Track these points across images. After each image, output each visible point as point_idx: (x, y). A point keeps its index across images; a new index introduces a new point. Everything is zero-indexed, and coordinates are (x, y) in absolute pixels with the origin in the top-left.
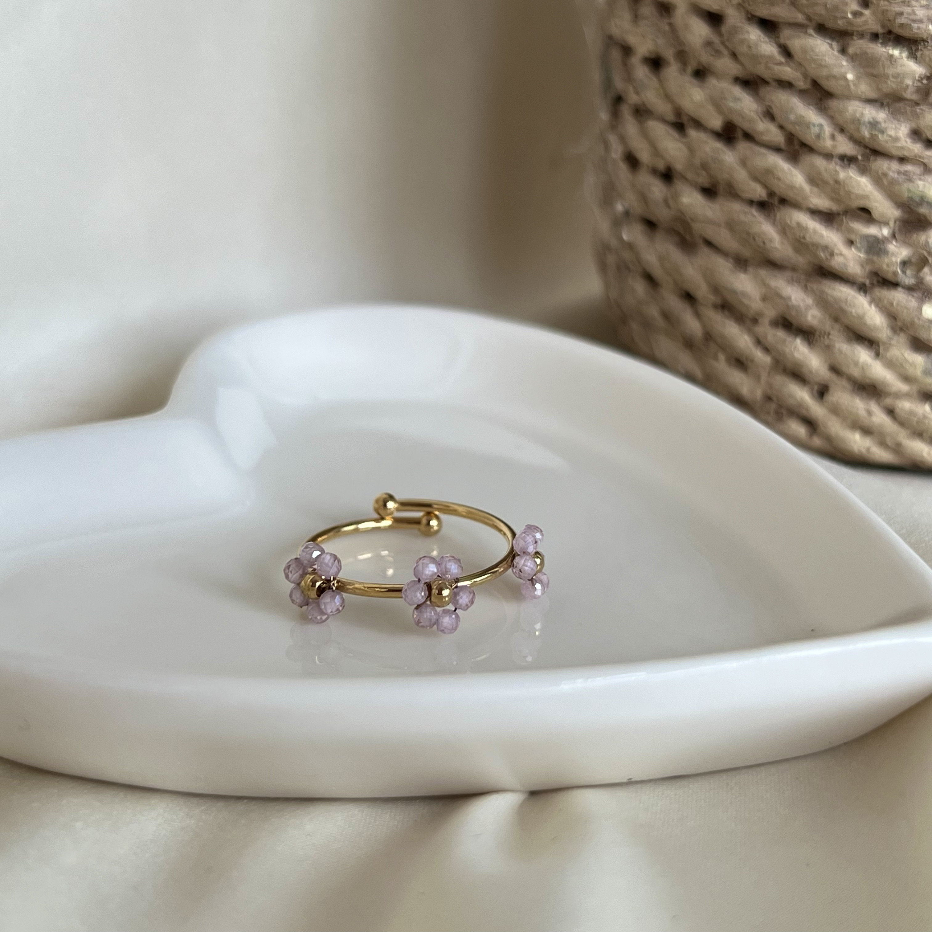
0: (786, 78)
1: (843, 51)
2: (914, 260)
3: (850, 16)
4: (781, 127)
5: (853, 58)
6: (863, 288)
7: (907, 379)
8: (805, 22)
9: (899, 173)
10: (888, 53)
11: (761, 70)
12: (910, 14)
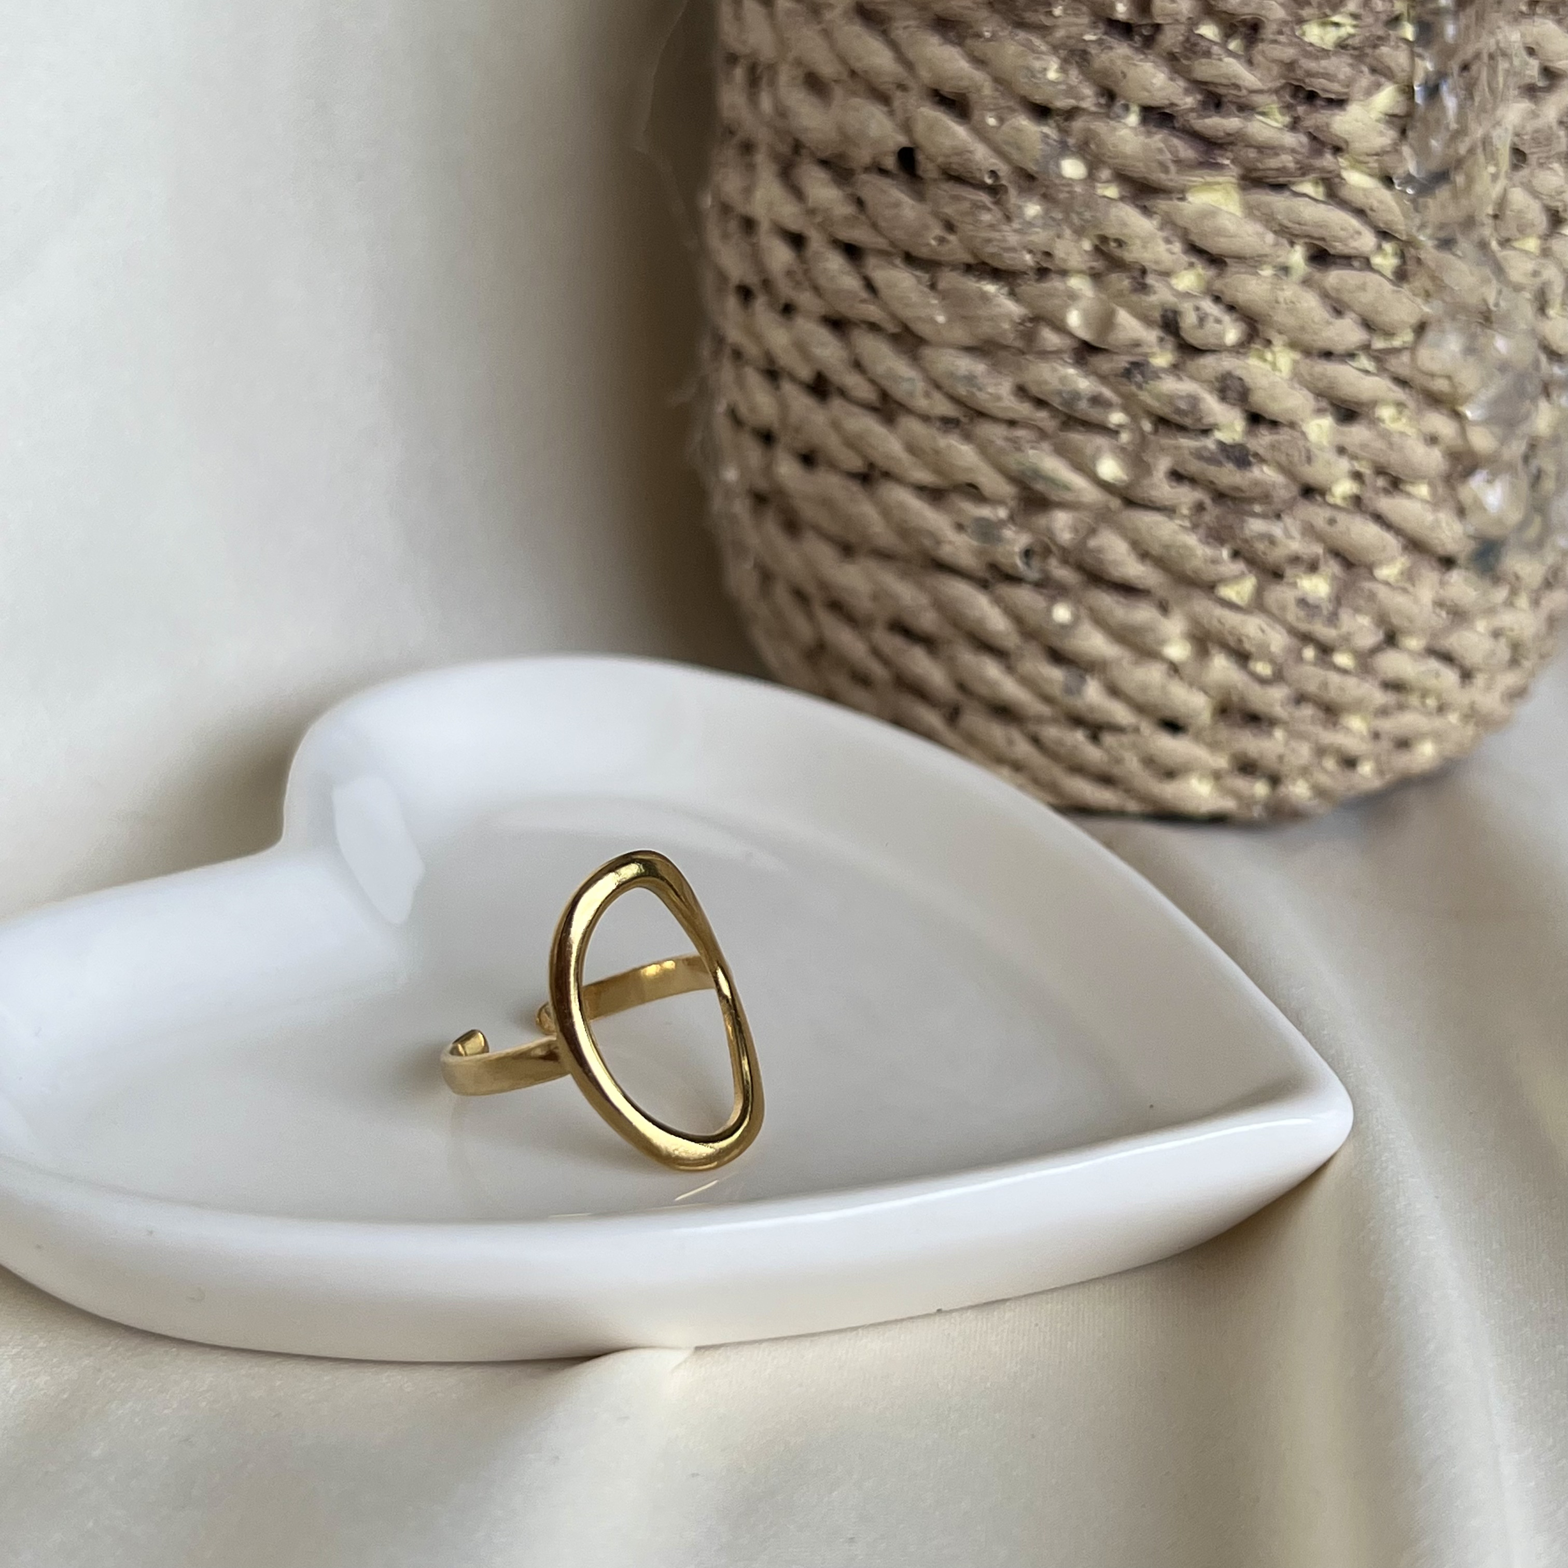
0: (872, 319)
1: (933, 286)
2: (1037, 549)
3: (933, 243)
4: (872, 382)
5: (944, 296)
6: (984, 585)
7: (1047, 699)
8: (890, 249)
9: (1007, 439)
10: (981, 289)
11: (845, 309)
12: (999, 241)
